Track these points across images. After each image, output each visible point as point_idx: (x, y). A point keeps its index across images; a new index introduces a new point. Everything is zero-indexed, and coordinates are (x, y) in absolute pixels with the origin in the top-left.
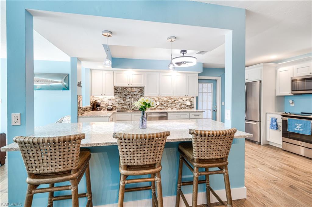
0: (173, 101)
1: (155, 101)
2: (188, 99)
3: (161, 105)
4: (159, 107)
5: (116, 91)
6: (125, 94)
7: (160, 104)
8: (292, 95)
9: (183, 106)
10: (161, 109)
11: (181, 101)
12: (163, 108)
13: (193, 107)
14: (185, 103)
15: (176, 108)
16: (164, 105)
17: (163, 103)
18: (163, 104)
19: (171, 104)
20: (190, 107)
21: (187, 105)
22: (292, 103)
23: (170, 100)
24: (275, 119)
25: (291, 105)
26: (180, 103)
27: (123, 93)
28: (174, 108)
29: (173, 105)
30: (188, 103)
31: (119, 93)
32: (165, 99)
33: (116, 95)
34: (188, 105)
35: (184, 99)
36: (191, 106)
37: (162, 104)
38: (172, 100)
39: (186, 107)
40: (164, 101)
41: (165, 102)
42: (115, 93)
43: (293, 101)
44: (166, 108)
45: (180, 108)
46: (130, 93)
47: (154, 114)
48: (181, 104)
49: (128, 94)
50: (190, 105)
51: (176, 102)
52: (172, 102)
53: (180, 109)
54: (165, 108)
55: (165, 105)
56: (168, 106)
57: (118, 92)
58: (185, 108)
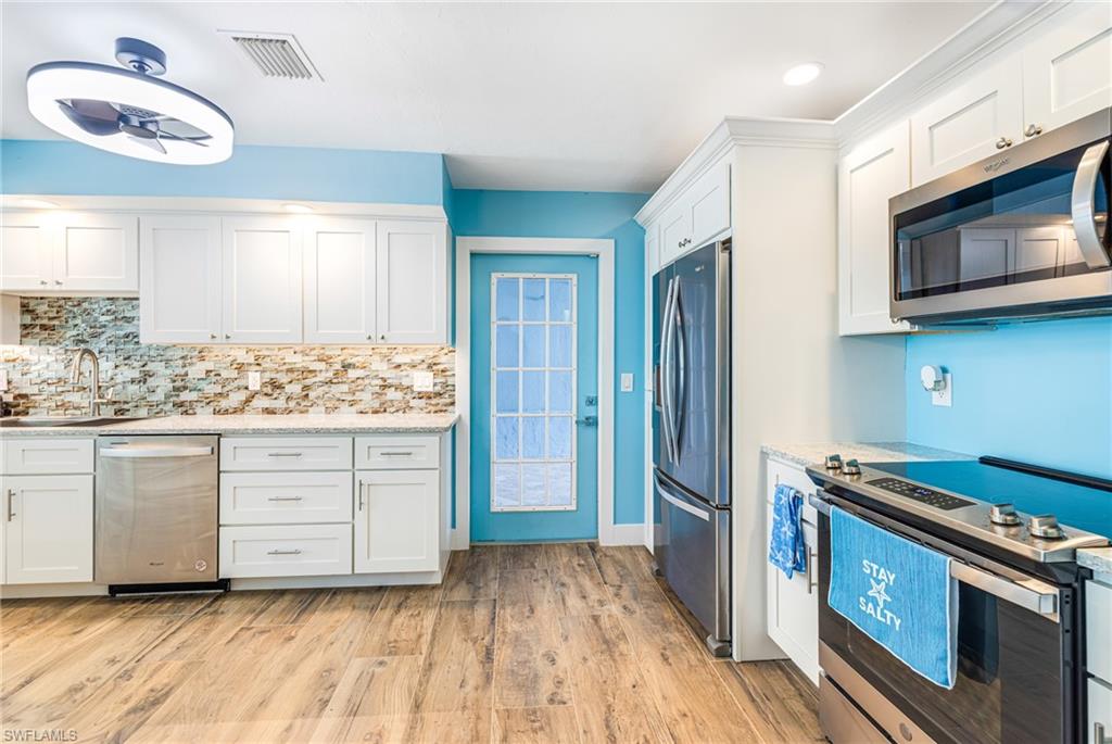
0: (338, 367)
1: (240, 368)
2: (421, 357)
3: (268, 390)
4: (261, 402)
5: (28, 319)
6: (75, 333)
7: (264, 384)
8: (906, 326)
9: (391, 394)
10: (269, 411)
11: (380, 367)
12: (280, 403)
13: (453, 404)
14: (406, 382)
15: (354, 409)
16: (289, 389)
17: (283, 378)
18: (280, 387)
19: (325, 388)
20: (434, 401)
21: (416, 389)
22: (939, 384)
23: (322, 366)
24: (792, 493)
25: (937, 399)
26: (380, 382)
27: (62, 327)
28: (344, 407)
29: (339, 390)
30: (423, 381)
31: (44, 327)
32: (299, 361)
33: (29, 339)
34: (424, 389)
35: (398, 359)
36: (439, 395)
37: (276, 386)
38: (331, 365)
39: (413, 403)
40: (290, 371)
41: (294, 375)
42: (25, 327)
43: (944, 371)
44: (298, 404)
45: (376, 405)
46: (105, 326)
47: (134, 443)
48: (384, 387)
49: (94, 336)
50: (431, 389)
51: (352, 374)
52: (330, 374)
53: (376, 412)
54: (292, 404)
55: (295, 389)
56: (312, 395)
57: (38, 322)
58: (407, 408)
